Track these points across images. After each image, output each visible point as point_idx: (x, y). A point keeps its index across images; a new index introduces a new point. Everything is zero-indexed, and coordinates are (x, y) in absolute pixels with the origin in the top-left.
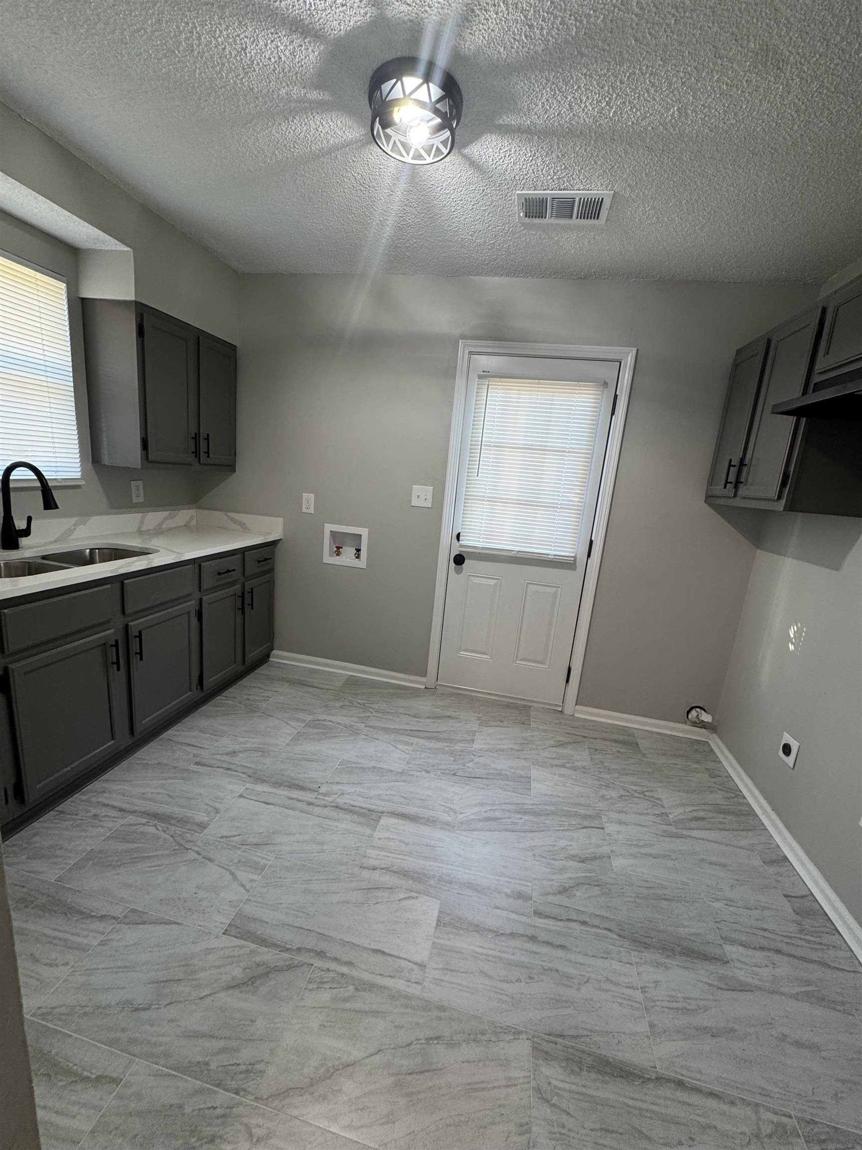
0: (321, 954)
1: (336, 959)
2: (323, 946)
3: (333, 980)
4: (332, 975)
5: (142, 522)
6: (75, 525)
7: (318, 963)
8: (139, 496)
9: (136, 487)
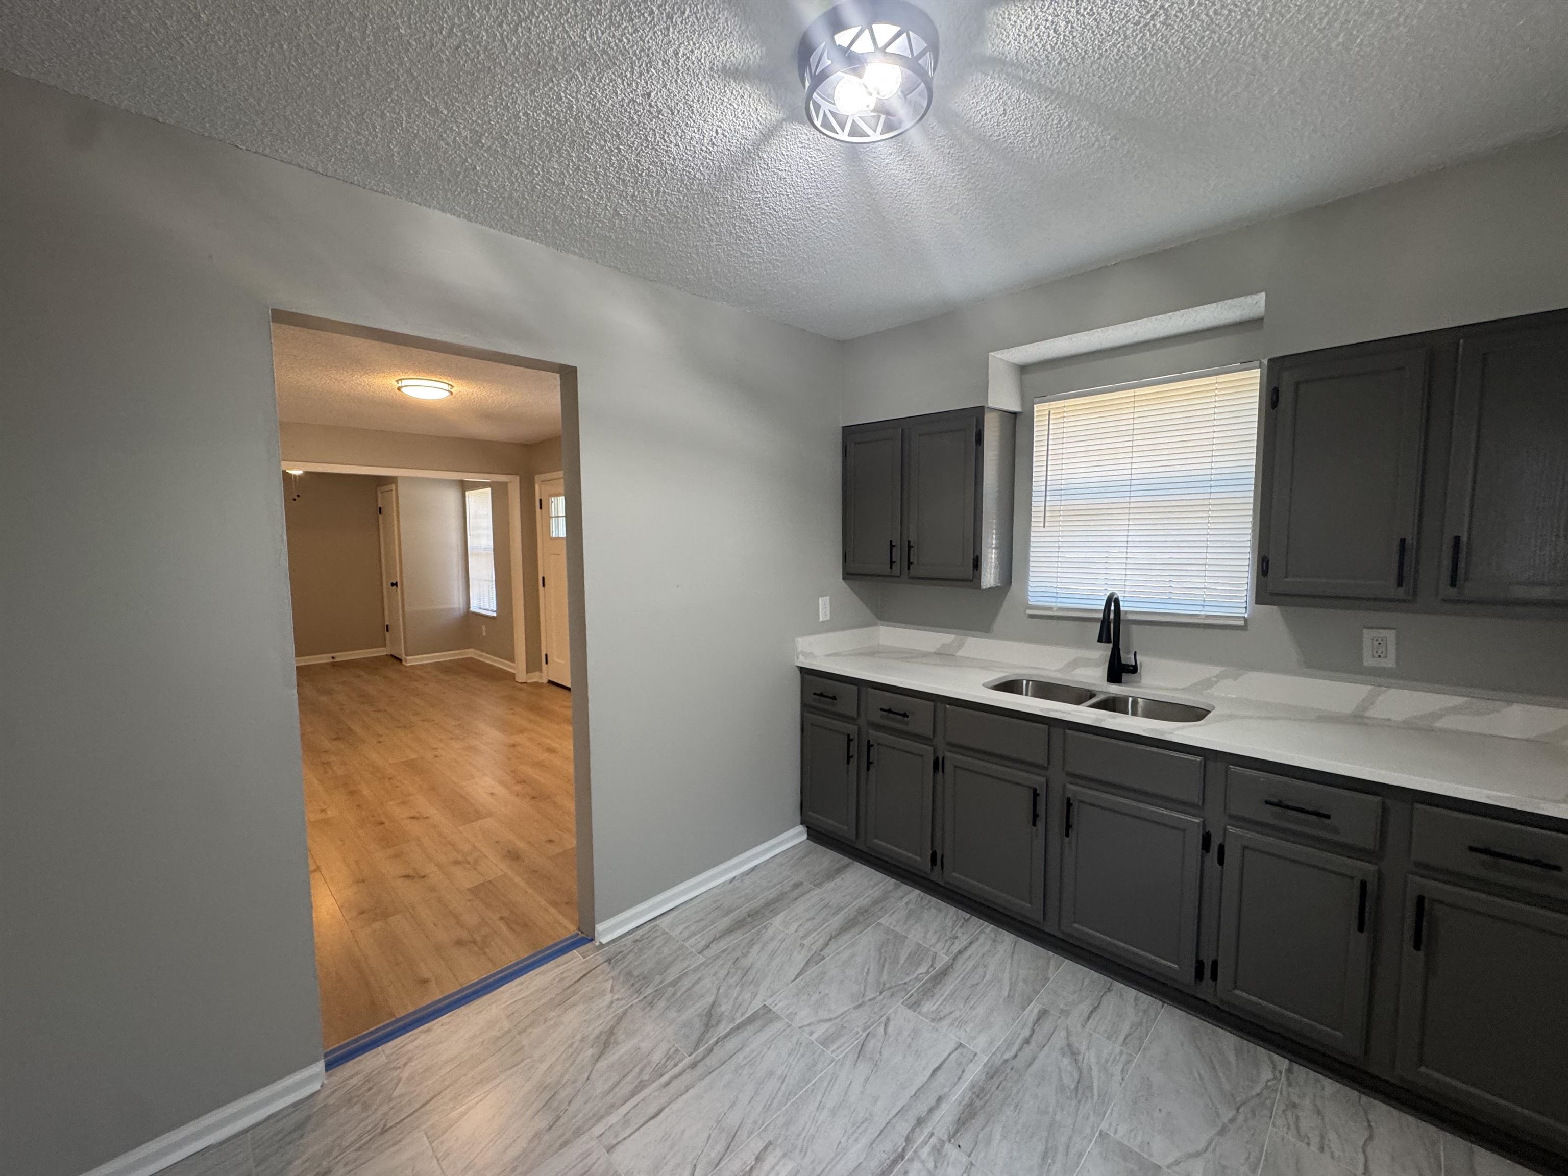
0: (694, 1065)
1: (680, 1074)
4: (669, 1068)
6: (1219, 677)
7: (688, 1060)
8: (1382, 655)
9: (1375, 639)
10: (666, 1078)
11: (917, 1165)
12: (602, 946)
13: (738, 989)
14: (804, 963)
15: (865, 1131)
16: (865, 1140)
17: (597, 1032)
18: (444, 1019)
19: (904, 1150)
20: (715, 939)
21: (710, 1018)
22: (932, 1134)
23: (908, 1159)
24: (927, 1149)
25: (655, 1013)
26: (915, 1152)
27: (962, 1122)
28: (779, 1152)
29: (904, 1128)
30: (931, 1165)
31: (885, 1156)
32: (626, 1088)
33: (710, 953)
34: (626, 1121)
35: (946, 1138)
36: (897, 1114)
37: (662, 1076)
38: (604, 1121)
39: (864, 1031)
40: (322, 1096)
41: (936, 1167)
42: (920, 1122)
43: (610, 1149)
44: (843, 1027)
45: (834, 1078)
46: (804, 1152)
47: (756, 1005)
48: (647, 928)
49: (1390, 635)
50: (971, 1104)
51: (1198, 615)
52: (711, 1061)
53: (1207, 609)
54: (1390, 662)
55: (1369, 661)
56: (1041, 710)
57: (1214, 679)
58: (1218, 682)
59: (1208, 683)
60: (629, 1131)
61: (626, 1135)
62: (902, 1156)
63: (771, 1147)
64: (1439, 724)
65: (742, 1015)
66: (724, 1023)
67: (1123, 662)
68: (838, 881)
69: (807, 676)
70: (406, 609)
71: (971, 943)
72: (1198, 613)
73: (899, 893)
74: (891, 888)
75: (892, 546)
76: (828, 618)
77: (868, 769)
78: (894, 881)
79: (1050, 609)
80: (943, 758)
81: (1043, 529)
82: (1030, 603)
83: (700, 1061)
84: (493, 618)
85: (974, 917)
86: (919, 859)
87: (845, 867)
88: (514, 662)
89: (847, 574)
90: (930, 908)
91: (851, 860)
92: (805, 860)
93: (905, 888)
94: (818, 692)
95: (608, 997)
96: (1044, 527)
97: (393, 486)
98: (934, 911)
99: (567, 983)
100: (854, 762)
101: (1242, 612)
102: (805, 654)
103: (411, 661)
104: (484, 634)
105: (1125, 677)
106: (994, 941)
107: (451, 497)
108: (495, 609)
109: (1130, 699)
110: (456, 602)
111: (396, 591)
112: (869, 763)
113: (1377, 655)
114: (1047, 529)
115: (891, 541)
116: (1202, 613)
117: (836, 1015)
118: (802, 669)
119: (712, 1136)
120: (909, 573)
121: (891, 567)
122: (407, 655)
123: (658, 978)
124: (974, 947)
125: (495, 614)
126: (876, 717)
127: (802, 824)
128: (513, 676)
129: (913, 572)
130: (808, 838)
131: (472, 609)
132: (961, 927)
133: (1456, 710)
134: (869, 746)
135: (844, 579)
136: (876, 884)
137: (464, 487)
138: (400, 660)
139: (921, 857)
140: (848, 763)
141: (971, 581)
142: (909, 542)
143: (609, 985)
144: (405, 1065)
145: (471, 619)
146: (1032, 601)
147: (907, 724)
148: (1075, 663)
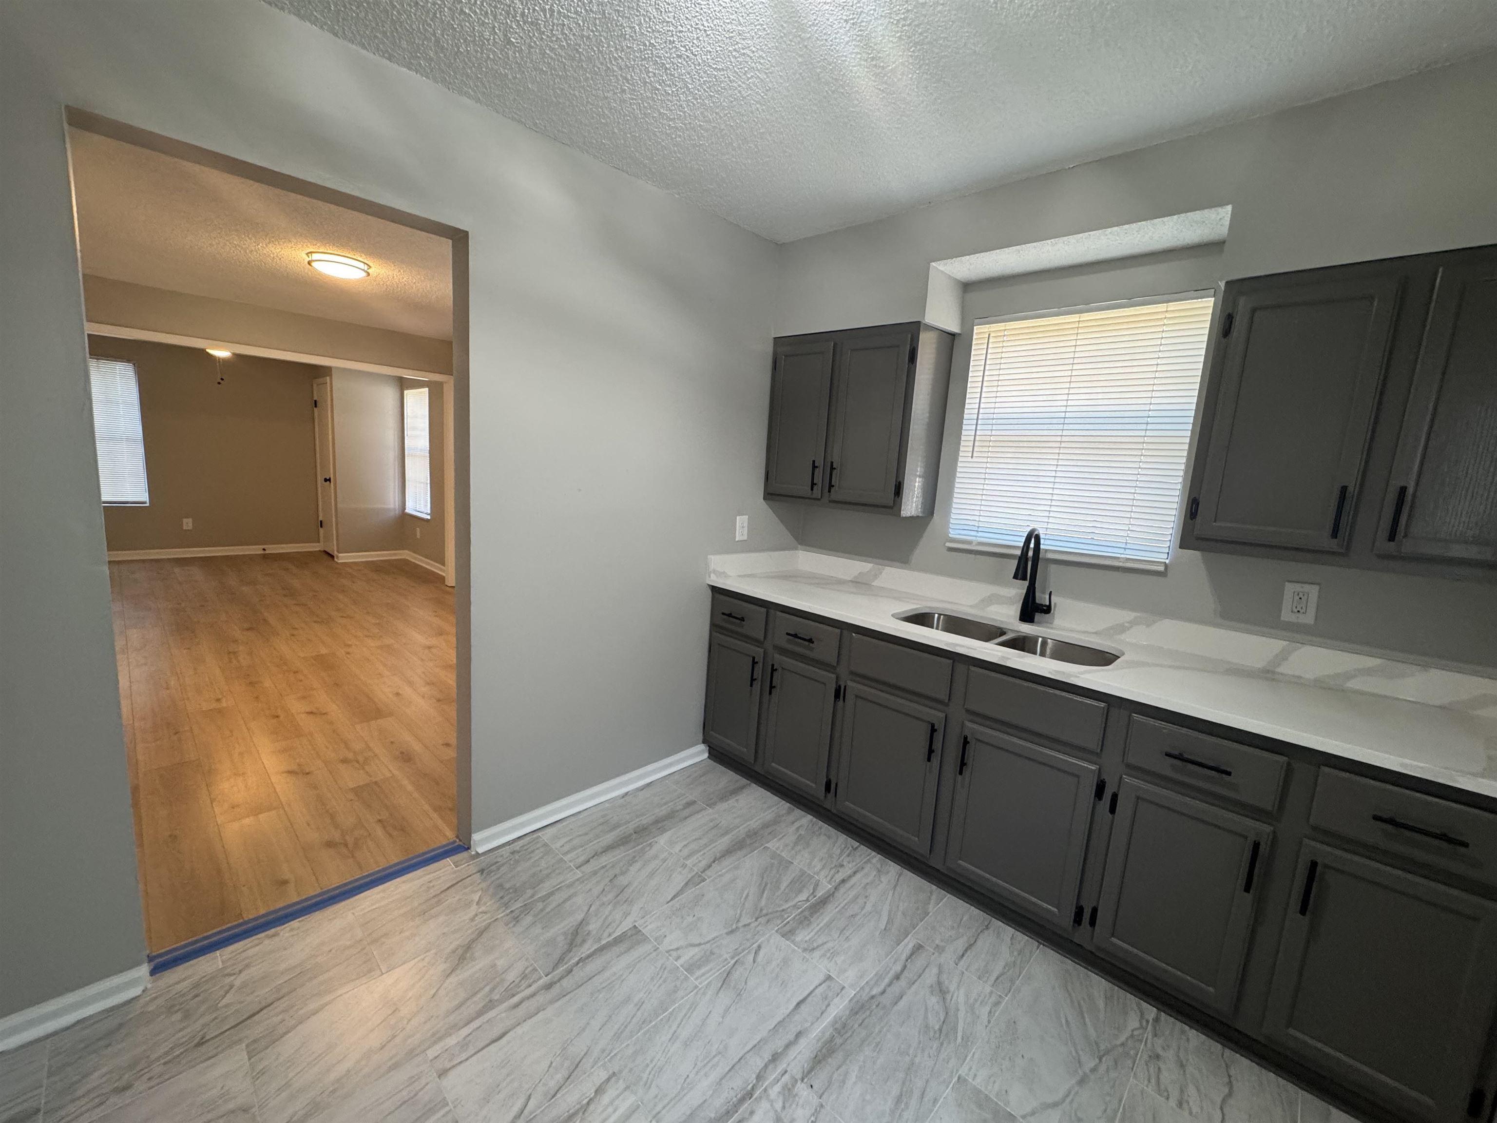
0: (549, 986)
1: (533, 995)
2: (555, 990)
3: (518, 986)
4: (522, 988)
5: (1282, 657)
6: (1133, 623)
7: (544, 980)
8: (1302, 611)
9: (1296, 594)
10: (516, 999)
11: (765, 1105)
12: (478, 855)
13: (610, 907)
14: (683, 884)
15: (715, 1066)
16: (714, 1076)
17: (453, 946)
18: (295, 924)
19: (753, 1088)
20: (596, 855)
21: (575, 937)
22: (786, 1072)
23: (756, 1099)
24: (777, 1088)
25: (519, 929)
26: (765, 1090)
27: (818, 1060)
28: (621, 1085)
29: (757, 1062)
30: (778, 1105)
31: (732, 1093)
32: (472, 1008)
33: (588, 868)
34: (464, 1045)
35: (799, 1076)
36: (751, 1049)
37: (514, 996)
38: (442, 1044)
39: (732, 958)
40: (142, 1001)
41: (784, 1107)
42: (775, 1058)
43: (443, 1073)
44: (712, 953)
45: (693, 1006)
46: (648, 1086)
47: (626, 925)
48: (528, 839)
49: (1313, 591)
50: (832, 1039)
51: (1119, 558)
52: (566, 983)
53: (1128, 552)
54: (1308, 618)
55: (1287, 616)
56: (947, 644)
57: (1127, 625)
58: (1131, 627)
59: (1121, 629)
60: (464, 1056)
61: (463, 1059)
62: (750, 1094)
63: (614, 1079)
64: (1352, 684)
65: (610, 935)
66: (589, 942)
67: (1038, 601)
68: (732, 802)
69: (717, 596)
70: (339, 505)
71: (855, 873)
72: (1118, 555)
73: (791, 818)
74: (784, 812)
75: (814, 467)
76: (745, 538)
77: (770, 693)
78: (788, 804)
79: (970, 543)
80: (845, 687)
81: (970, 459)
82: (950, 535)
83: (555, 983)
84: (427, 520)
85: (862, 846)
86: (814, 785)
87: (742, 788)
88: (444, 565)
89: (768, 494)
90: (820, 835)
91: (749, 782)
92: (703, 779)
93: (798, 812)
94: (727, 612)
95: (474, 909)
96: (972, 457)
97: (328, 378)
98: (823, 838)
99: (432, 892)
100: (757, 685)
101: (1163, 558)
102: (719, 574)
103: (343, 558)
104: (418, 537)
105: (1038, 616)
106: (879, 871)
107: (388, 395)
108: (429, 512)
109: (1040, 639)
110: (392, 502)
111: (330, 487)
112: (772, 687)
113: (1296, 611)
114: (974, 459)
115: (814, 462)
116: (1123, 556)
117: (706, 940)
118: (715, 589)
119: (554, 1064)
120: (830, 496)
121: (812, 489)
122: (338, 552)
123: (530, 892)
124: (859, 876)
125: (429, 517)
126: (783, 641)
127: (703, 742)
128: (442, 579)
129: (834, 495)
130: (708, 757)
131: (407, 511)
132: (848, 856)
133: (1369, 672)
134: (773, 670)
135: (764, 499)
136: (769, 808)
137: (403, 384)
138: (332, 557)
139: (816, 783)
140: (751, 685)
141: (891, 508)
142: (832, 463)
143: (476, 897)
144: (240, 972)
145: (406, 520)
146: (953, 534)
147: (812, 649)
148: (992, 599)
